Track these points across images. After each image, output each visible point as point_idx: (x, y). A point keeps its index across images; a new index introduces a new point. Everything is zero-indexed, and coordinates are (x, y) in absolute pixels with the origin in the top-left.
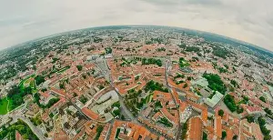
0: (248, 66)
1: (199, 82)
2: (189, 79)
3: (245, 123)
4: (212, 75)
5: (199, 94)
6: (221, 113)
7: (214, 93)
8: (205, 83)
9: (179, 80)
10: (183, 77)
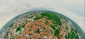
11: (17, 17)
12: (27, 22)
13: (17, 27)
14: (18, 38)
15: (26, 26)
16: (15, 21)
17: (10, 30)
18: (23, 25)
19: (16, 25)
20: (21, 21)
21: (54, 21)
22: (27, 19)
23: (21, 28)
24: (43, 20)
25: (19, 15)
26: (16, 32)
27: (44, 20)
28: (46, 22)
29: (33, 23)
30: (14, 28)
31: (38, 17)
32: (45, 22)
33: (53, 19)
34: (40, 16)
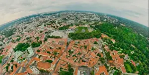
0: (26, 27)
1: (17, 56)
2: (12, 61)
3: (46, 42)
4: (17, 46)
5: (24, 59)
6: (38, 51)
7: (27, 50)
8: (19, 53)
9: (10, 69)
10: (9, 65)
11: (27, 18)
12: (49, 37)
13: (21, 41)
14: (11, 65)
15: (42, 47)
16: (21, 26)
17: (4, 41)
18: (36, 41)
19: (20, 35)
20: (35, 32)
21: (135, 60)
22: (51, 29)
23: (28, 46)
24: (95, 47)
25: (34, 16)
26: (15, 50)
27: (98, 46)
28: (104, 56)
29: (64, 46)
30: (13, 41)
31: (83, 31)
32: (99, 55)
33: (132, 52)
34: (90, 30)
